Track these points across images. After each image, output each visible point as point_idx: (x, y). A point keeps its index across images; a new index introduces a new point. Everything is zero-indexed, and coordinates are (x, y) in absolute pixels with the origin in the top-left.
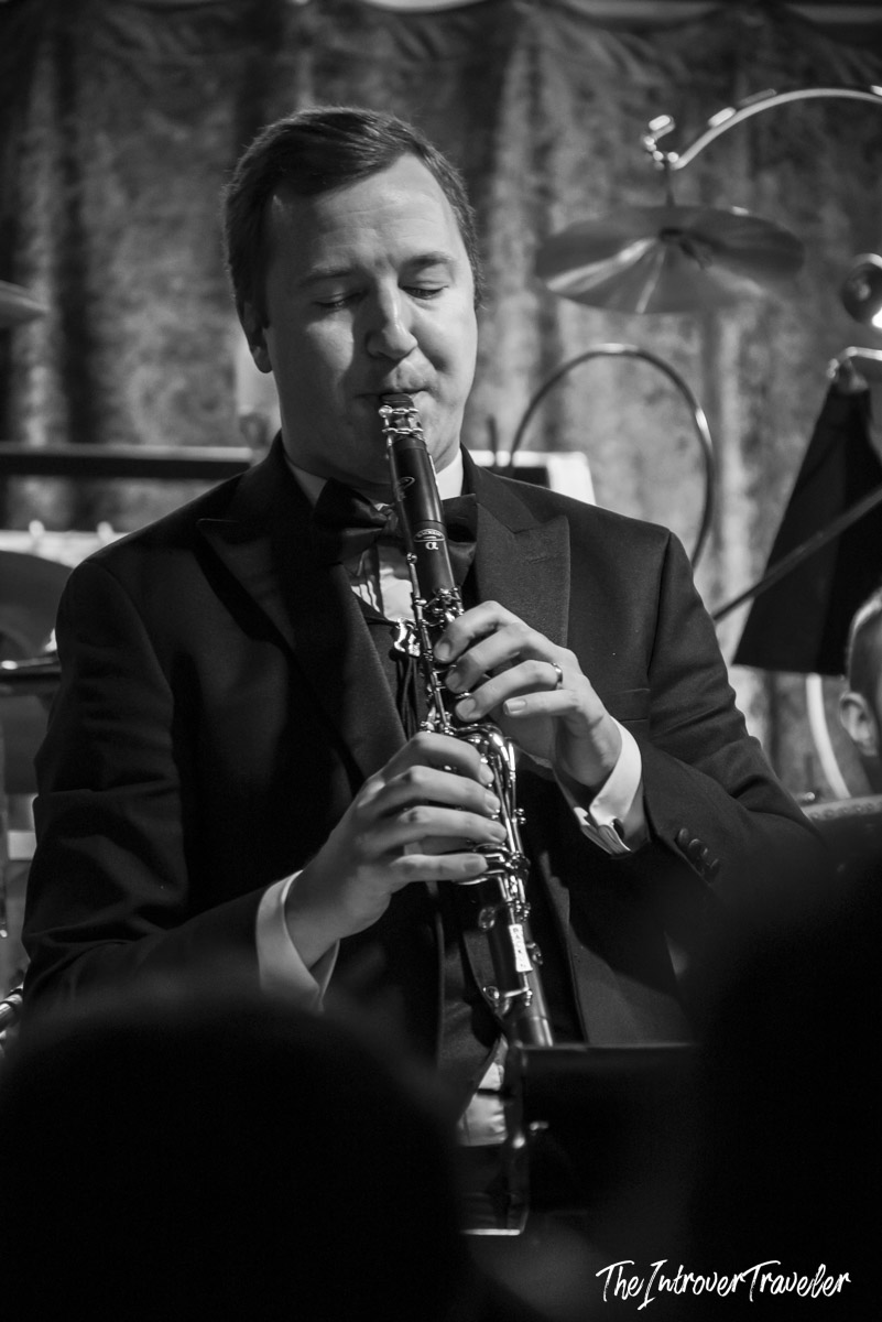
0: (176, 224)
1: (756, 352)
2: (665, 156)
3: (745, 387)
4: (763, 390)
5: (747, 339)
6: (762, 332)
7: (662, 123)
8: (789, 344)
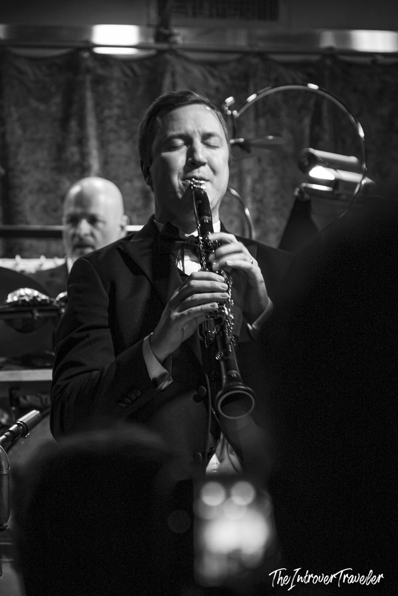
0: (41, 141)
1: (258, 186)
2: (232, 112)
3: (255, 200)
4: (261, 201)
5: (255, 182)
6: (260, 179)
7: (230, 100)
8: (271, 183)
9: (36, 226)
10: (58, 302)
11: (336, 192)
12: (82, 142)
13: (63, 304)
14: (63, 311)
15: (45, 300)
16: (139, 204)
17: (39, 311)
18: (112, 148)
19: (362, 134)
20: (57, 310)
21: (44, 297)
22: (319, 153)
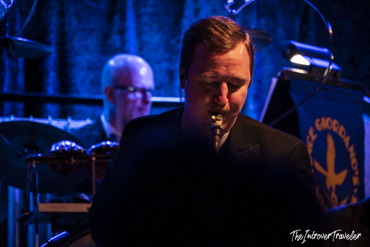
0: (92, 30)
2: (231, 11)
7: (231, 1)
9: (84, 95)
10: (90, 152)
11: (310, 75)
12: (122, 32)
13: (94, 154)
14: (94, 159)
15: (80, 150)
16: (166, 81)
17: (75, 159)
18: (146, 38)
19: (331, 31)
20: (89, 158)
21: (79, 148)
22: (298, 44)
